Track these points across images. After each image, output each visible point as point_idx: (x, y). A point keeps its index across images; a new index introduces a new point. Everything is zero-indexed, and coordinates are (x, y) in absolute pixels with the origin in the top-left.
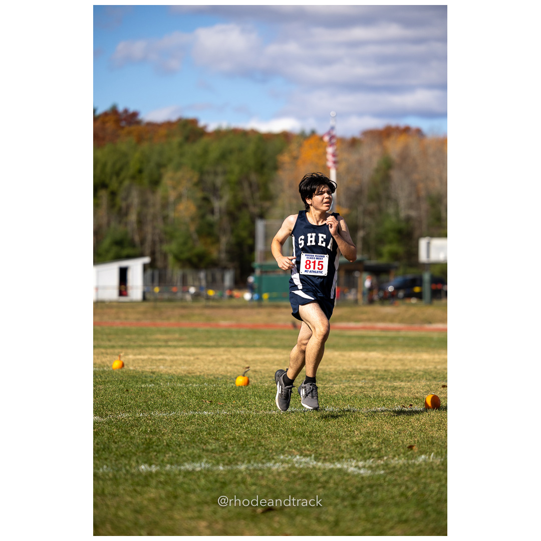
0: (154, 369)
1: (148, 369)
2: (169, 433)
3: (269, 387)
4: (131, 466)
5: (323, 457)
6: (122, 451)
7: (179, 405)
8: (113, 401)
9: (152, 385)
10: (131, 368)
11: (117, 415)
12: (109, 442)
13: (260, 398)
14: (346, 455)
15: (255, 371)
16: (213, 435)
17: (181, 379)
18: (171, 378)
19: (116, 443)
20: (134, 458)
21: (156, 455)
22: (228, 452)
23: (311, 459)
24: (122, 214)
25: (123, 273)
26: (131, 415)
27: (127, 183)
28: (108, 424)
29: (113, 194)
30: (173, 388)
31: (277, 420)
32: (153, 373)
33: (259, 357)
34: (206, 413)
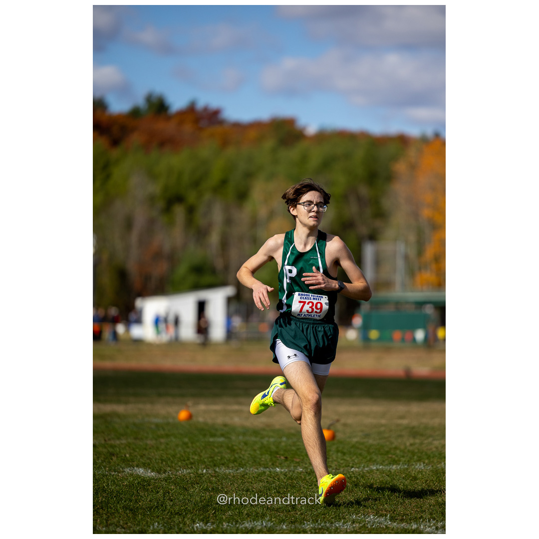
0: (227, 420)
1: (220, 420)
2: (233, 491)
3: (357, 442)
4: (185, 524)
5: (400, 518)
6: (177, 508)
7: (248, 461)
8: (174, 456)
9: (221, 439)
10: (201, 419)
11: (177, 471)
12: (164, 499)
13: (344, 454)
14: (427, 515)
15: (345, 425)
16: (282, 494)
17: (256, 432)
18: (245, 432)
19: (172, 501)
20: (189, 516)
21: (215, 513)
22: (296, 511)
23: (386, 519)
24: (202, 234)
25: (201, 306)
26: (193, 471)
27: (207, 196)
28: (166, 481)
29: (191, 210)
30: (246, 444)
31: (357, 478)
32: (225, 425)
33: (354, 409)
34: (278, 469)
